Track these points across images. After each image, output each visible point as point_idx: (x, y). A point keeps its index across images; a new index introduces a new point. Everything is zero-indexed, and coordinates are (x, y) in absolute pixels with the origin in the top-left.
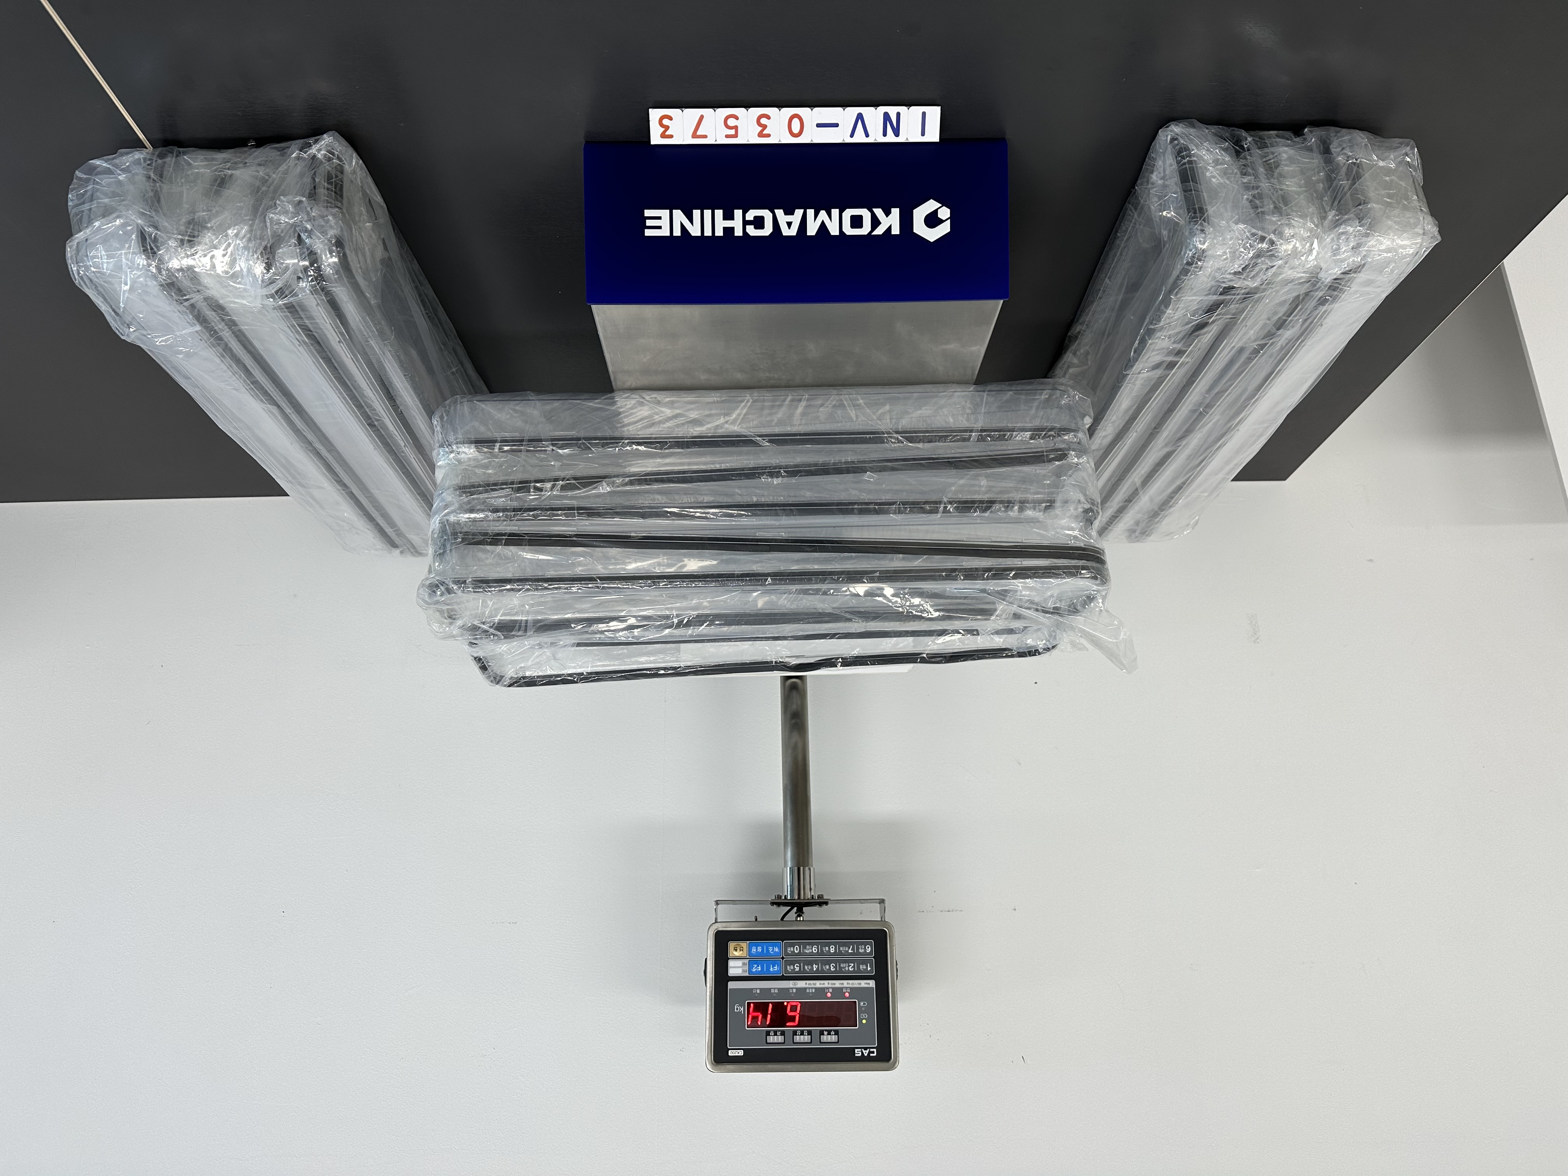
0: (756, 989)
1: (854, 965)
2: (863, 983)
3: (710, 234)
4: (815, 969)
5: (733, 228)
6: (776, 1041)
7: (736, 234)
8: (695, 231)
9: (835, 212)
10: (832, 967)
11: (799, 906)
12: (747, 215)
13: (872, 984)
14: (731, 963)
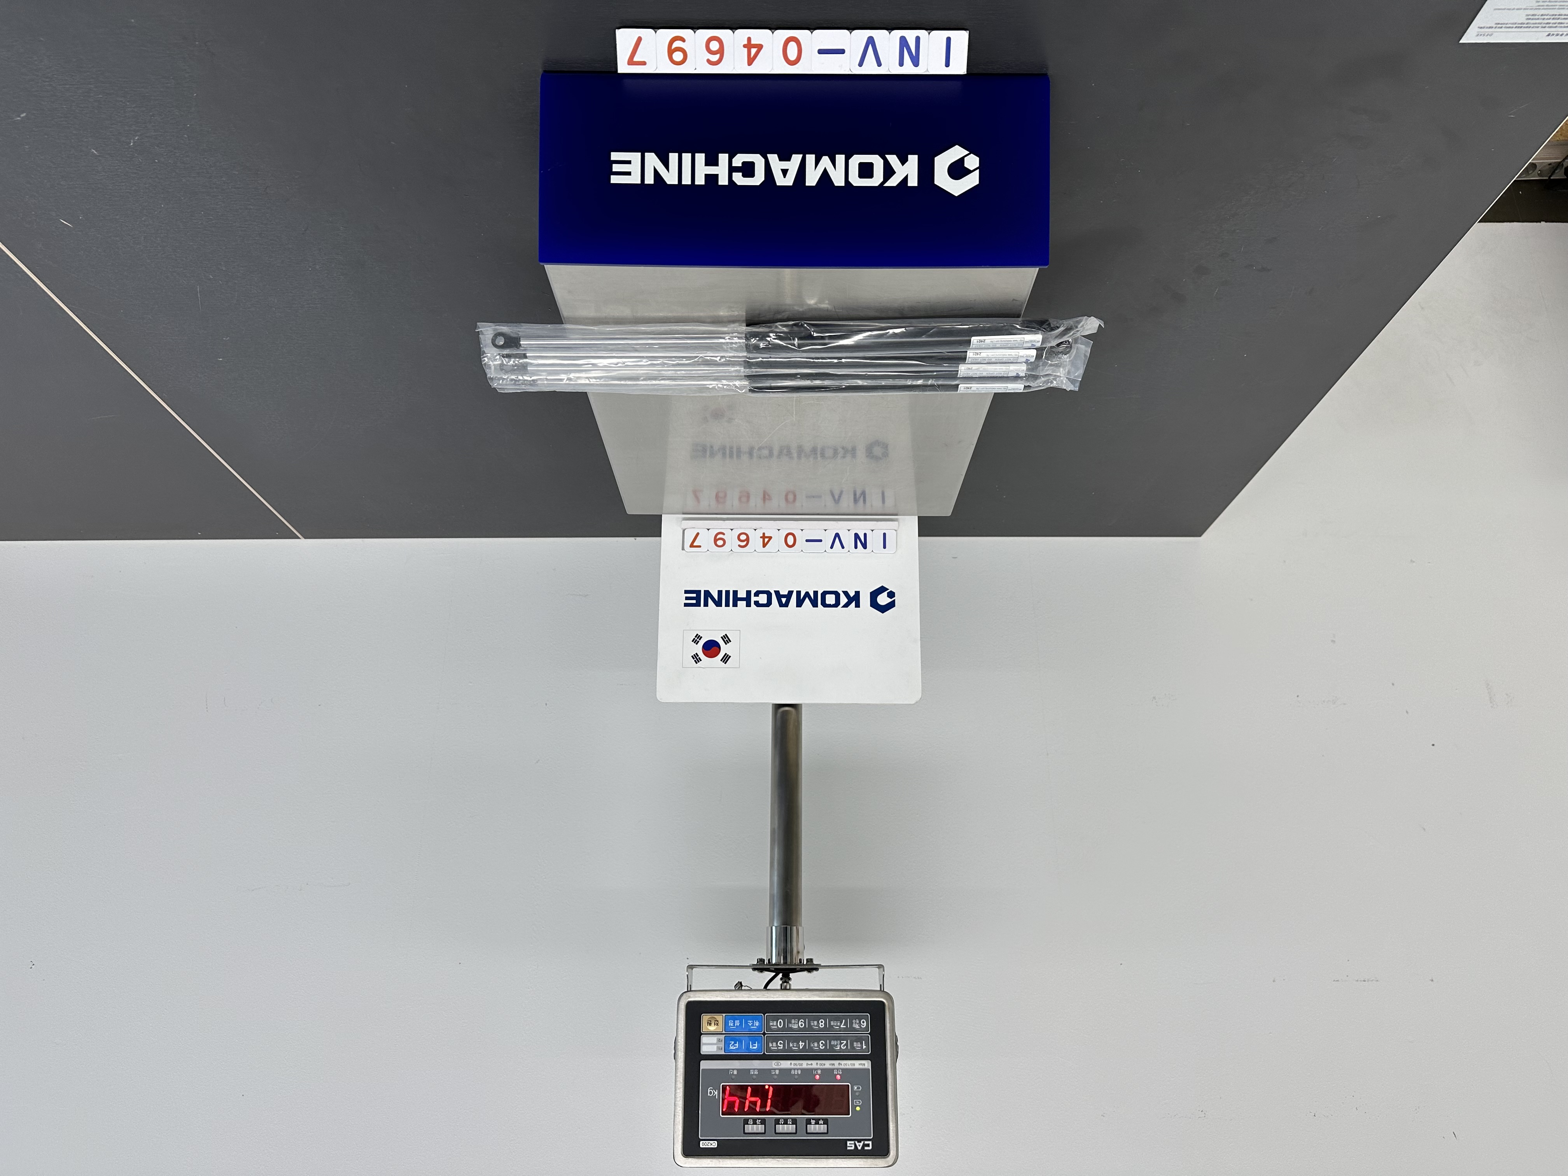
0: (733, 1069)
1: (847, 1042)
2: (857, 1064)
3: (689, 183)
4: (801, 1047)
5: (716, 177)
6: (755, 1131)
7: (720, 184)
8: (671, 178)
9: (840, 159)
10: (821, 1045)
11: (785, 972)
12: (733, 160)
13: (867, 1064)
14: (704, 1039)
